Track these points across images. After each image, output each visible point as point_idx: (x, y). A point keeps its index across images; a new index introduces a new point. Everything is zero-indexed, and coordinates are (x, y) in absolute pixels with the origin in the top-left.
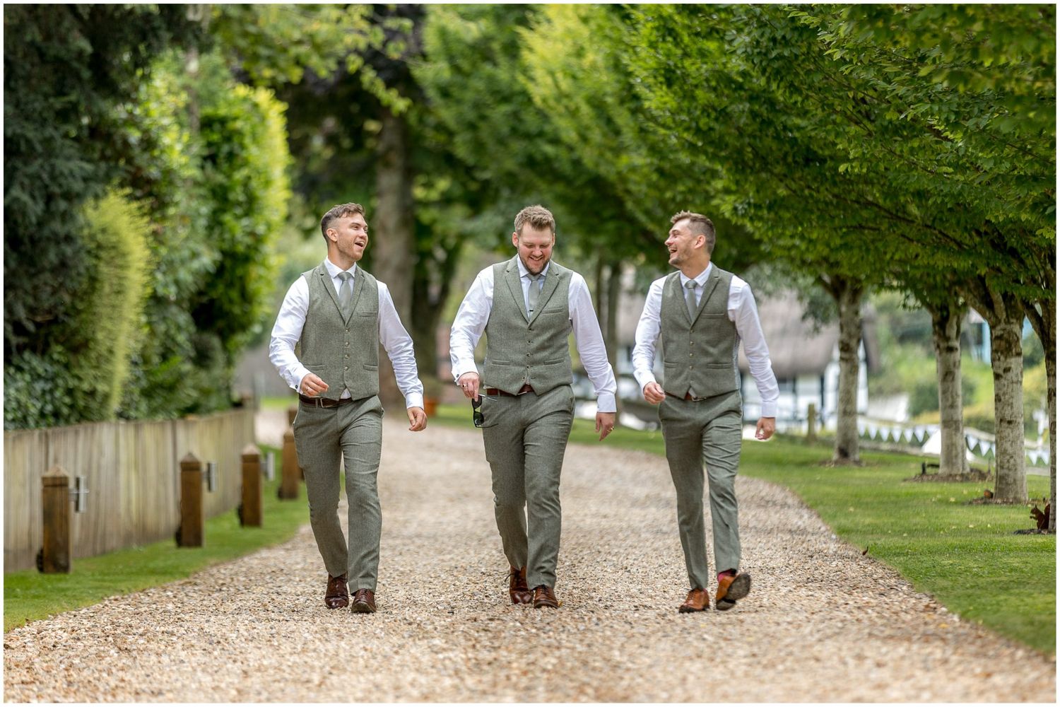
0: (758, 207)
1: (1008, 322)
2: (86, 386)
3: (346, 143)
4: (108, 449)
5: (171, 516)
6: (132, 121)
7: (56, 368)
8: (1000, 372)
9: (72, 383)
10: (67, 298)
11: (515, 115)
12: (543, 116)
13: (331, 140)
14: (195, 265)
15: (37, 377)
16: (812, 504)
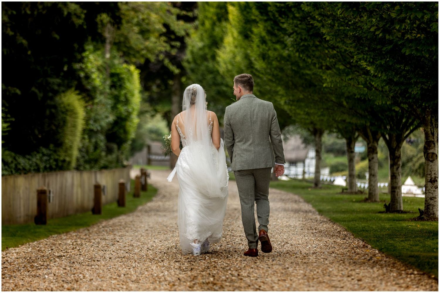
0: (293, 101)
1: (373, 142)
2: (62, 158)
3: (163, 87)
4: (69, 180)
5: (90, 204)
6: (82, 69)
7: (51, 152)
8: (371, 159)
9: (57, 157)
10: (54, 128)
11: (214, 78)
12: (223, 77)
13: (158, 86)
14: (107, 120)
15: (44, 155)
16: (308, 201)
